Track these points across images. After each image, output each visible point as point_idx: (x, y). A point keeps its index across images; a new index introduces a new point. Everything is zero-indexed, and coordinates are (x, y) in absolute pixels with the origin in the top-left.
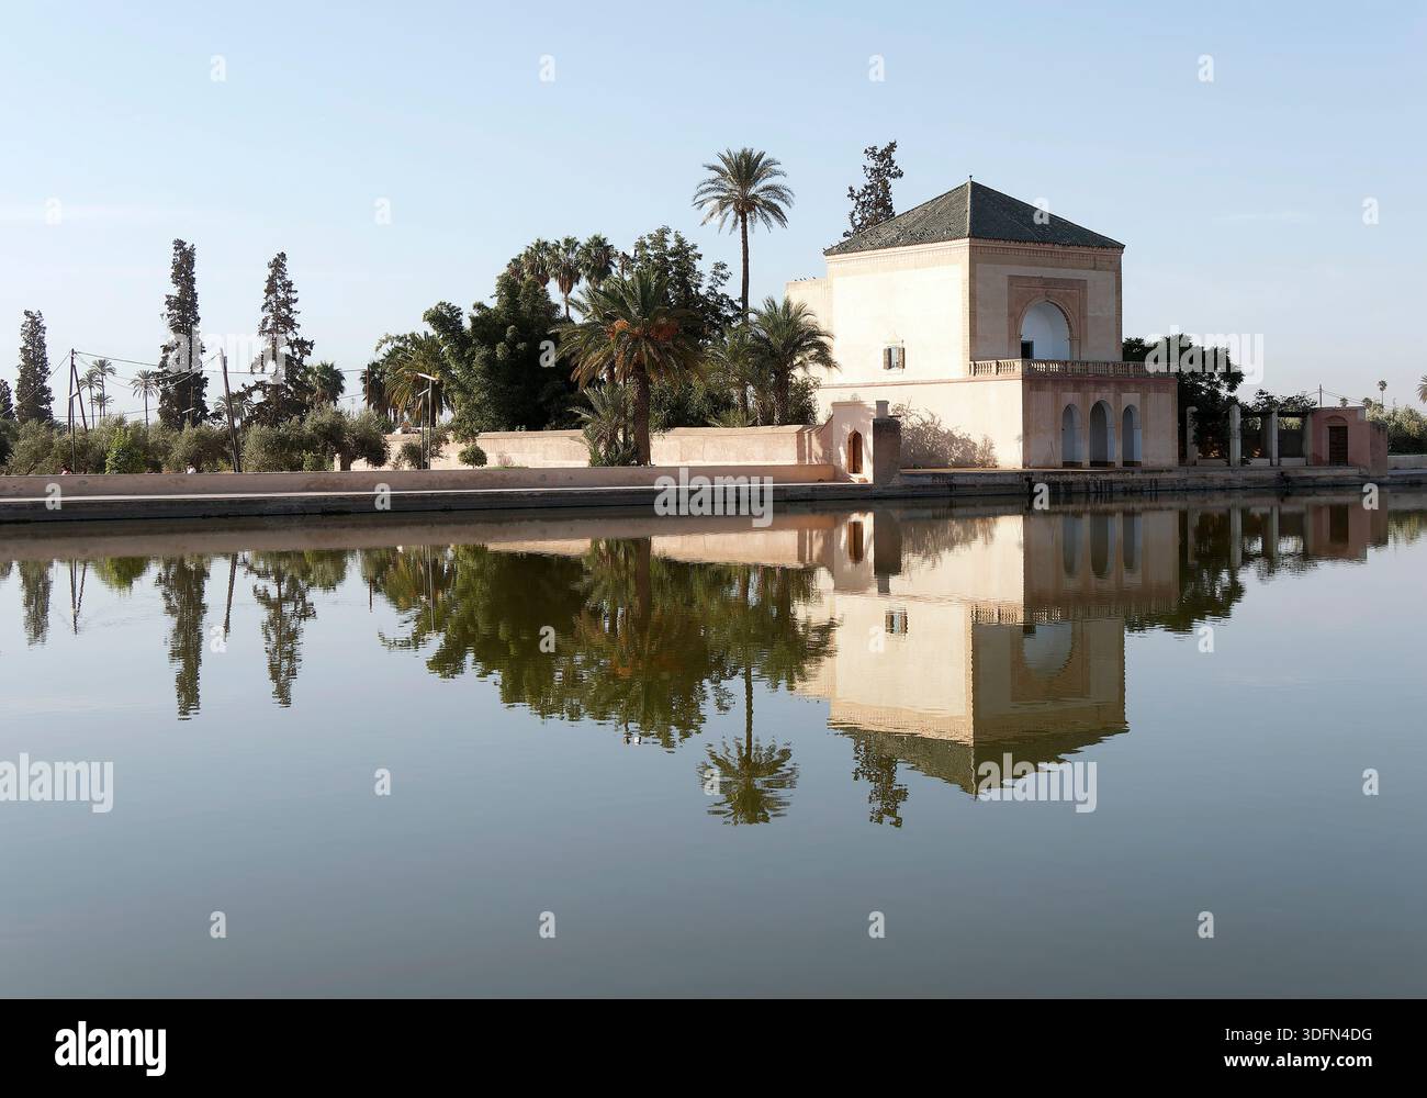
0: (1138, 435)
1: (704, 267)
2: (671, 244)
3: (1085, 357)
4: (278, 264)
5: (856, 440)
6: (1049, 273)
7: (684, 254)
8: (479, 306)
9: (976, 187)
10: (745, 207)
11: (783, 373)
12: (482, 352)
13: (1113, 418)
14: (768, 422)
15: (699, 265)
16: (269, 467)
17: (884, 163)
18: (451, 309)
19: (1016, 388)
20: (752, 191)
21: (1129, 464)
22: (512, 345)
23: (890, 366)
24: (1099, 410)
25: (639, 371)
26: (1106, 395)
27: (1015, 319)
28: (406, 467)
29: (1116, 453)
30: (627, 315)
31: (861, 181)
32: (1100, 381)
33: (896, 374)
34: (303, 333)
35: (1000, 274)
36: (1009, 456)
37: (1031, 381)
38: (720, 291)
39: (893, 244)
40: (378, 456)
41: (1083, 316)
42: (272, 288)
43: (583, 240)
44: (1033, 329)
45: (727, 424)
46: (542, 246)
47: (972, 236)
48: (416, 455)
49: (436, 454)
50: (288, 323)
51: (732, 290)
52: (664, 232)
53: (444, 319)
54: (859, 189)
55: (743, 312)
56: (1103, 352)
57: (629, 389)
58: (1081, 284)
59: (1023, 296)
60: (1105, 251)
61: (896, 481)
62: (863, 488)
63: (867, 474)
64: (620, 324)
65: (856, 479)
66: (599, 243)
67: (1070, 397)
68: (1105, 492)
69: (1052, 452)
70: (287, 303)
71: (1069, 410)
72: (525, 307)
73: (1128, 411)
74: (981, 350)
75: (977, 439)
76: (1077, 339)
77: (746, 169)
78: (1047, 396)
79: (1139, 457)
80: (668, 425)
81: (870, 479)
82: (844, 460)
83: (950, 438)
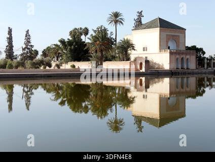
0: (189, 63)
1: (109, 32)
2: (103, 28)
3: (179, 49)
4: (28, 32)
5: (141, 64)
6: (173, 34)
7: (105, 30)
8: (68, 39)
9: (159, 18)
10: (116, 22)
11: (126, 52)
12: (69, 47)
13: (185, 60)
14: (124, 60)
15: (108, 32)
16: (31, 68)
17: (140, 14)
18: (63, 39)
19: (168, 55)
20: (117, 19)
21: (187, 68)
22: (75, 46)
23: (144, 50)
24: (182, 58)
25: (102, 51)
26: (184, 56)
27: (167, 42)
28: (56, 68)
29: (185, 67)
30: (99, 41)
31: (136, 18)
32: (183, 54)
33: (145, 52)
34: (32, 44)
35: (165, 34)
36: (167, 67)
37: (171, 53)
38: (111, 37)
39: (145, 28)
40: (50, 66)
41: (179, 42)
42: (26, 36)
43: (83, 28)
44: (170, 44)
45: (116, 61)
46: (76, 29)
47: (160, 27)
48: (58, 66)
49: (61, 66)
50: (29, 42)
51: (114, 37)
52: (102, 26)
53: (62, 42)
54: (136, 19)
55: (116, 41)
56: (182, 49)
57: (99, 54)
58: (179, 36)
59: (169, 38)
60: (183, 30)
61: (149, 71)
62: (143, 72)
63: (143, 70)
64: (98, 42)
65: (141, 71)
66: (86, 28)
67: (178, 56)
68: (184, 74)
69: (174, 66)
70: (29, 39)
71: (177, 59)
72: (77, 39)
73: (187, 59)
74: (162, 48)
75: (161, 64)
76: (178, 46)
77: (116, 15)
78: (174, 56)
79: (189, 67)
80: (105, 61)
81: (144, 71)
82: (139, 67)
83: (155, 64)
